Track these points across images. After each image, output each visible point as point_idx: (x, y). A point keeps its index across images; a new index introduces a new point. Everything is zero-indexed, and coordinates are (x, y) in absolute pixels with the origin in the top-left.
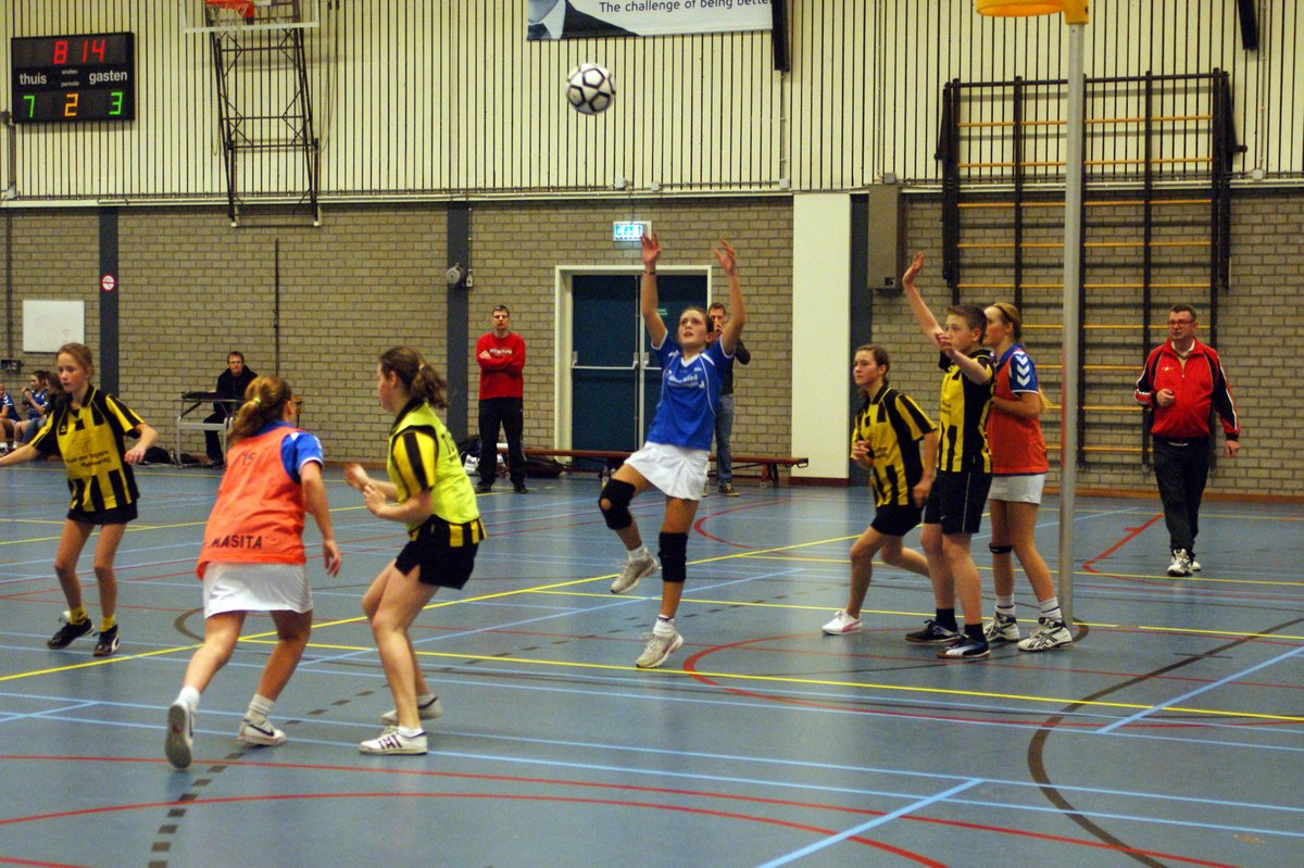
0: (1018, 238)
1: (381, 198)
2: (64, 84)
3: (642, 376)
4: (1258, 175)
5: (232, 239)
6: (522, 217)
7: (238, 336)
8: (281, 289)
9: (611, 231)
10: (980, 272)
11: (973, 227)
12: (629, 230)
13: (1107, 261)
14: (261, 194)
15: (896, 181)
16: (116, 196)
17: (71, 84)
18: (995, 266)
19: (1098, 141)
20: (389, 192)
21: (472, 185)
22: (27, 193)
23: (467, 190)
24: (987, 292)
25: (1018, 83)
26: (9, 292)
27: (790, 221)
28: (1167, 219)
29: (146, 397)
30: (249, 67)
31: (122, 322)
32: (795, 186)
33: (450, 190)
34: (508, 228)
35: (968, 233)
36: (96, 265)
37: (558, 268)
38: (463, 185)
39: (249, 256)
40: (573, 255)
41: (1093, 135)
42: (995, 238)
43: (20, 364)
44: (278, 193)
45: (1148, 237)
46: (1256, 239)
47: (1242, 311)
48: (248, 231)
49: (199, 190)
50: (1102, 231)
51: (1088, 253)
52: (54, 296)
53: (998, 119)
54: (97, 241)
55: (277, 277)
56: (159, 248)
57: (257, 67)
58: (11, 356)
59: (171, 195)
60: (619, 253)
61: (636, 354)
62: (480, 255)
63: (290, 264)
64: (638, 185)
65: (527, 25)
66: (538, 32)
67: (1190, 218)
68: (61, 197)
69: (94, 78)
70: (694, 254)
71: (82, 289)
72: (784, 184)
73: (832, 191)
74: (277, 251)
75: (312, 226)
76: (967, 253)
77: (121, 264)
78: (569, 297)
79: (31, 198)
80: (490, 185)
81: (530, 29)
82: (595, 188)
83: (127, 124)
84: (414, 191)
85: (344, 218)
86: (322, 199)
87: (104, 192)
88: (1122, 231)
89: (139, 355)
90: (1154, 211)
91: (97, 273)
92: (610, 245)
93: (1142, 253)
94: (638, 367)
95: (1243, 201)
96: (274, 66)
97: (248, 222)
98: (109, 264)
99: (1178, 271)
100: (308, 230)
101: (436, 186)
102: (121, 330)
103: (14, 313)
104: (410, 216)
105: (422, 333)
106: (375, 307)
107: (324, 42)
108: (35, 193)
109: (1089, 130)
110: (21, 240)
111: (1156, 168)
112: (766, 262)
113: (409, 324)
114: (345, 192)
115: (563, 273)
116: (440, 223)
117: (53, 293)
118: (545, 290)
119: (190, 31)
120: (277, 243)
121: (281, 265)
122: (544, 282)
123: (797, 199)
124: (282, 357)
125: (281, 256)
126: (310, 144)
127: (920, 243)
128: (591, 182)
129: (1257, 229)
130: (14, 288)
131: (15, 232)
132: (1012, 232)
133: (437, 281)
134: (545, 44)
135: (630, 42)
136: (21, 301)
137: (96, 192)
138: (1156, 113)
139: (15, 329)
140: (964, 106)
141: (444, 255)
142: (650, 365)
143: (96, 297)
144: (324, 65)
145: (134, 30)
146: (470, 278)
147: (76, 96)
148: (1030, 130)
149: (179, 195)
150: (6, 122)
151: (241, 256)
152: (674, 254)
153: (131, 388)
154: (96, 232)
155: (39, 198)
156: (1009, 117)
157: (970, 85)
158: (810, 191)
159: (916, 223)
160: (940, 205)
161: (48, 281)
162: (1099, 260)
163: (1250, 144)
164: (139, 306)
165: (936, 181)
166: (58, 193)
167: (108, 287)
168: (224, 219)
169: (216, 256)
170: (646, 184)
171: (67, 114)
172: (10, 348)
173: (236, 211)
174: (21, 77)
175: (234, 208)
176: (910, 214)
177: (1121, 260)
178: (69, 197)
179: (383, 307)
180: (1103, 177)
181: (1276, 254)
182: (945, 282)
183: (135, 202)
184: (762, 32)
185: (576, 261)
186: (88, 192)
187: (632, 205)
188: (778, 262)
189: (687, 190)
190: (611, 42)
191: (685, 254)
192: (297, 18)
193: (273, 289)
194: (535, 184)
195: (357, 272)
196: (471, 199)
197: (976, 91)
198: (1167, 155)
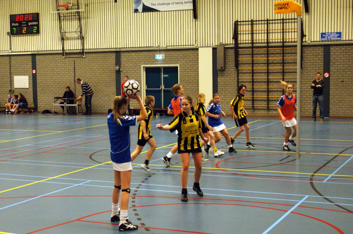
0: (253, 57)
1: (99, 50)
2: (22, 25)
3: (163, 91)
4: (309, 42)
5: (63, 60)
6: (133, 54)
7: (66, 83)
8: (76, 72)
9: (155, 57)
10: (243, 65)
11: (242, 55)
12: (159, 57)
13: (274, 62)
14: (70, 50)
15: (223, 44)
16: (35, 51)
17: (24, 25)
18: (247, 64)
19: (271, 34)
20: (101, 49)
21: (121, 47)
22: (14, 51)
23: (120, 48)
24: (245, 70)
25: (252, 21)
26: (11, 74)
27: (198, 54)
28: (287, 52)
29: (44, 98)
30: (67, 20)
31: (38, 81)
32: (199, 46)
33: (116, 48)
34: (130, 57)
35: (240, 56)
36: (31, 67)
37: (142, 66)
38: (119, 47)
39: (68, 64)
40: (146, 63)
41: (270, 33)
42: (247, 57)
43: (14, 91)
44: (74, 50)
45: (283, 56)
46: (309, 57)
47: (305, 73)
48: (67, 59)
49: (55, 49)
50: (272, 55)
51: (269, 60)
52: (21, 75)
53: (247, 29)
54: (31, 62)
55: (75, 69)
56: (46, 63)
57: (69, 20)
58: (11, 89)
59: (49, 51)
60: (157, 62)
61: (161, 86)
62: (123, 63)
63: (77, 66)
64: (161, 46)
65: (133, 9)
66: (136, 11)
67: (293, 52)
68: (22, 52)
69: (30, 24)
70: (175, 62)
71: (28, 73)
72: (196, 45)
73: (208, 47)
74: (74, 63)
75: (83, 57)
76: (240, 61)
77: (37, 67)
78: (145, 72)
79: (15, 52)
80: (125, 47)
81: (134, 10)
82: (151, 47)
83: (38, 34)
84: (107, 49)
85: (90, 55)
86: (85, 51)
87: (33, 50)
88: (277, 55)
89: (42, 88)
90: (285, 50)
91: (31, 69)
92: (154, 60)
93: (282, 60)
94: (162, 89)
95: (306, 48)
96: (73, 20)
97: (67, 56)
98: (34, 67)
99: (290, 64)
100: (82, 58)
101: (112, 47)
102: (37, 82)
103: (12, 79)
104: (106, 54)
105: (109, 82)
106: (98, 76)
107: (85, 14)
108: (16, 51)
109: (269, 32)
110: (13, 62)
111: (285, 40)
112: (192, 64)
113: (106, 80)
114: (91, 49)
115: (143, 67)
116: (113, 56)
117: (21, 74)
118: (139, 71)
119: (52, 12)
120: (74, 61)
121: (75, 66)
122: (139, 69)
123: (200, 49)
124: (76, 88)
125: (75, 64)
126: (82, 38)
127: (229, 59)
128: (150, 46)
129: (309, 54)
130: (12, 73)
131: (12, 60)
132: (251, 56)
133: (113, 69)
134: (138, 13)
135: (158, 13)
136: (13, 76)
137: (31, 50)
138: (285, 28)
139: (12, 83)
140: (239, 27)
141: (115, 63)
142: (165, 88)
143: (31, 75)
144: (85, 19)
145: (39, 12)
146: (121, 69)
147: (25, 28)
148: (255, 32)
149: (51, 51)
150: (9, 35)
151: (66, 65)
152: (170, 62)
153: (40, 96)
154: (31, 60)
155: (17, 52)
156: (250, 29)
157: (240, 22)
158: (203, 47)
159: (228, 54)
160: (234, 50)
161: (20, 71)
162: (272, 62)
163: (307, 35)
164: (42, 77)
165: (233, 44)
166: (21, 51)
167: (34, 72)
168: (62, 56)
169: (60, 65)
170: (163, 46)
171: (23, 32)
172: (11, 87)
173: (64, 54)
174: (12, 24)
175: (64, 53)
176: (226, 52)
177: (277, 62)
178: (24, 52)
179: (100, 76)
180: (272, 43)
181: (313, 60)
182: (235, 68)
183: (40, 53)
184: (190, 10)
185: (147, 64)
186: (29, 50)
187: (160, 51)
188: (195, 64)
189: (173, 47)
190: (154, 13)
191: (172, 62)
192: (78, 9)
193: (74, 72)
194: (136, 46)
195: (94, 68)
196: (121, 50)
197: (242, 23)
198: (287, 37)
